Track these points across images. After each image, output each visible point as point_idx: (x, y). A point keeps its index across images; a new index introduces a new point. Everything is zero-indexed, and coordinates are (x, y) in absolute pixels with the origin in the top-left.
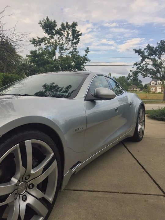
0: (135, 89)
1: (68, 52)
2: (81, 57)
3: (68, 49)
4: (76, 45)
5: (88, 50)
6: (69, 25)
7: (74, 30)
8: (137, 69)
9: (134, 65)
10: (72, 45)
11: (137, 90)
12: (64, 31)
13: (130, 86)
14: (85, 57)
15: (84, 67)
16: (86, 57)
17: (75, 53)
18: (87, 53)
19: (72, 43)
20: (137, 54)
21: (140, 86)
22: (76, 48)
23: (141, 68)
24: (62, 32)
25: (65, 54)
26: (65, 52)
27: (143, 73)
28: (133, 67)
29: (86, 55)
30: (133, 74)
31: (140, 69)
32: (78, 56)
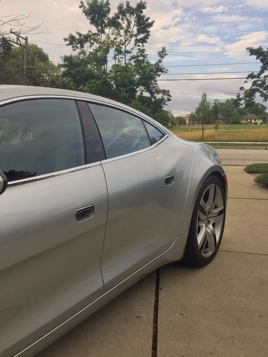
0: (253, 121)
1: (128, 56)
2: (152, 65)
3: (130, 52)
4: (144, 44)
5: (165, 52)
6: (131, 8)
7: (140, 16)
8: (253, 85)
9: (247, 78)
10: (135, 44)
11: (257, 123)
12: (122, 19)
13: (245, 116)
14: (157, 64)
15: (156, 84)
16: (160, 64)
17: (141, 58)
18: (163, 57)
19: (137, 41)
20: (254, 57)
21: (263, 115)
22: (144, 50)
23: (260, 82)
24: (120, 20)
25: (123, 61)
26: (124, 57)
27: (265, 92)
28: (246, 82)
29: (160, 61)
30: (244, 94)
31: (258, 86)
32: (148, 63)
